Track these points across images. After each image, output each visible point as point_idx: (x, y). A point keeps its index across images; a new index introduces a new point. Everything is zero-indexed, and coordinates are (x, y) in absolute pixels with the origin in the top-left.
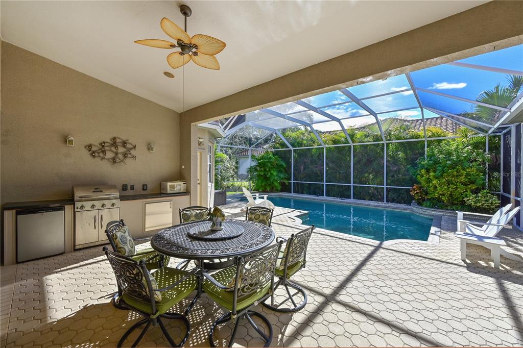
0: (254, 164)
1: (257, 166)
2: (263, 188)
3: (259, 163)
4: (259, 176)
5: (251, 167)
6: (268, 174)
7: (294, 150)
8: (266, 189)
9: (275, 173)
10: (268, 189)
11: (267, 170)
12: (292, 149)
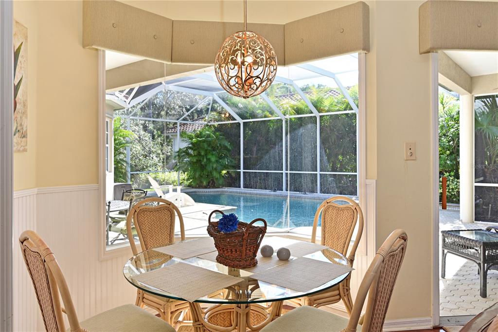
0: (184, 145)
1: (190, 148)
2: (198, 182)
3: (192, 143)
4: (191, 163)
5: (180, 149)
6: (203, 159)
7: (244, 123)
8: (202, 182)
9: (213, 159)
10: (205, 183)
11: (203, 153)
12: (241, 121)
